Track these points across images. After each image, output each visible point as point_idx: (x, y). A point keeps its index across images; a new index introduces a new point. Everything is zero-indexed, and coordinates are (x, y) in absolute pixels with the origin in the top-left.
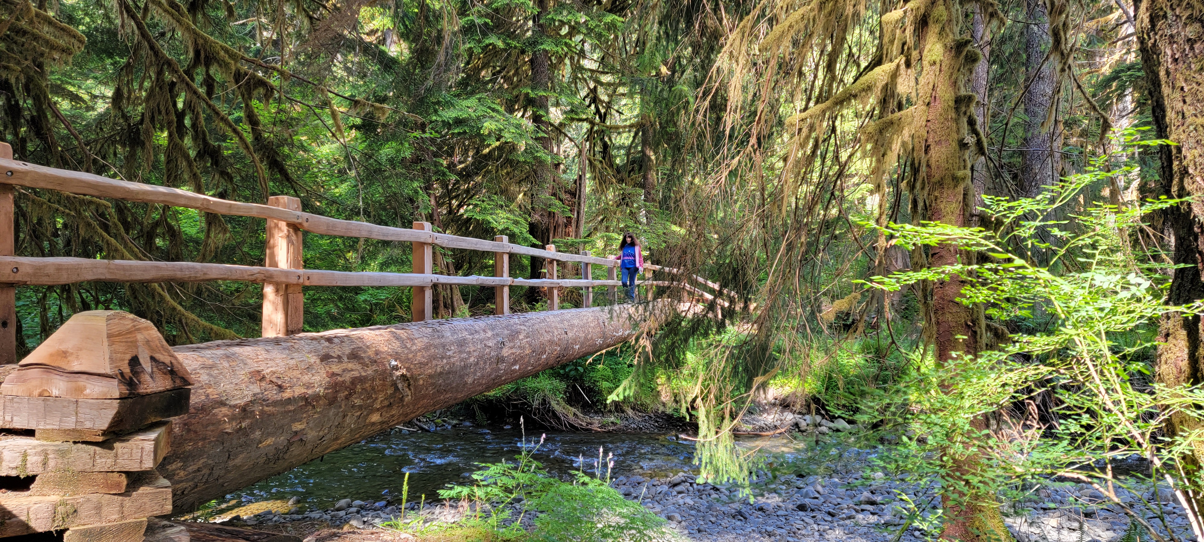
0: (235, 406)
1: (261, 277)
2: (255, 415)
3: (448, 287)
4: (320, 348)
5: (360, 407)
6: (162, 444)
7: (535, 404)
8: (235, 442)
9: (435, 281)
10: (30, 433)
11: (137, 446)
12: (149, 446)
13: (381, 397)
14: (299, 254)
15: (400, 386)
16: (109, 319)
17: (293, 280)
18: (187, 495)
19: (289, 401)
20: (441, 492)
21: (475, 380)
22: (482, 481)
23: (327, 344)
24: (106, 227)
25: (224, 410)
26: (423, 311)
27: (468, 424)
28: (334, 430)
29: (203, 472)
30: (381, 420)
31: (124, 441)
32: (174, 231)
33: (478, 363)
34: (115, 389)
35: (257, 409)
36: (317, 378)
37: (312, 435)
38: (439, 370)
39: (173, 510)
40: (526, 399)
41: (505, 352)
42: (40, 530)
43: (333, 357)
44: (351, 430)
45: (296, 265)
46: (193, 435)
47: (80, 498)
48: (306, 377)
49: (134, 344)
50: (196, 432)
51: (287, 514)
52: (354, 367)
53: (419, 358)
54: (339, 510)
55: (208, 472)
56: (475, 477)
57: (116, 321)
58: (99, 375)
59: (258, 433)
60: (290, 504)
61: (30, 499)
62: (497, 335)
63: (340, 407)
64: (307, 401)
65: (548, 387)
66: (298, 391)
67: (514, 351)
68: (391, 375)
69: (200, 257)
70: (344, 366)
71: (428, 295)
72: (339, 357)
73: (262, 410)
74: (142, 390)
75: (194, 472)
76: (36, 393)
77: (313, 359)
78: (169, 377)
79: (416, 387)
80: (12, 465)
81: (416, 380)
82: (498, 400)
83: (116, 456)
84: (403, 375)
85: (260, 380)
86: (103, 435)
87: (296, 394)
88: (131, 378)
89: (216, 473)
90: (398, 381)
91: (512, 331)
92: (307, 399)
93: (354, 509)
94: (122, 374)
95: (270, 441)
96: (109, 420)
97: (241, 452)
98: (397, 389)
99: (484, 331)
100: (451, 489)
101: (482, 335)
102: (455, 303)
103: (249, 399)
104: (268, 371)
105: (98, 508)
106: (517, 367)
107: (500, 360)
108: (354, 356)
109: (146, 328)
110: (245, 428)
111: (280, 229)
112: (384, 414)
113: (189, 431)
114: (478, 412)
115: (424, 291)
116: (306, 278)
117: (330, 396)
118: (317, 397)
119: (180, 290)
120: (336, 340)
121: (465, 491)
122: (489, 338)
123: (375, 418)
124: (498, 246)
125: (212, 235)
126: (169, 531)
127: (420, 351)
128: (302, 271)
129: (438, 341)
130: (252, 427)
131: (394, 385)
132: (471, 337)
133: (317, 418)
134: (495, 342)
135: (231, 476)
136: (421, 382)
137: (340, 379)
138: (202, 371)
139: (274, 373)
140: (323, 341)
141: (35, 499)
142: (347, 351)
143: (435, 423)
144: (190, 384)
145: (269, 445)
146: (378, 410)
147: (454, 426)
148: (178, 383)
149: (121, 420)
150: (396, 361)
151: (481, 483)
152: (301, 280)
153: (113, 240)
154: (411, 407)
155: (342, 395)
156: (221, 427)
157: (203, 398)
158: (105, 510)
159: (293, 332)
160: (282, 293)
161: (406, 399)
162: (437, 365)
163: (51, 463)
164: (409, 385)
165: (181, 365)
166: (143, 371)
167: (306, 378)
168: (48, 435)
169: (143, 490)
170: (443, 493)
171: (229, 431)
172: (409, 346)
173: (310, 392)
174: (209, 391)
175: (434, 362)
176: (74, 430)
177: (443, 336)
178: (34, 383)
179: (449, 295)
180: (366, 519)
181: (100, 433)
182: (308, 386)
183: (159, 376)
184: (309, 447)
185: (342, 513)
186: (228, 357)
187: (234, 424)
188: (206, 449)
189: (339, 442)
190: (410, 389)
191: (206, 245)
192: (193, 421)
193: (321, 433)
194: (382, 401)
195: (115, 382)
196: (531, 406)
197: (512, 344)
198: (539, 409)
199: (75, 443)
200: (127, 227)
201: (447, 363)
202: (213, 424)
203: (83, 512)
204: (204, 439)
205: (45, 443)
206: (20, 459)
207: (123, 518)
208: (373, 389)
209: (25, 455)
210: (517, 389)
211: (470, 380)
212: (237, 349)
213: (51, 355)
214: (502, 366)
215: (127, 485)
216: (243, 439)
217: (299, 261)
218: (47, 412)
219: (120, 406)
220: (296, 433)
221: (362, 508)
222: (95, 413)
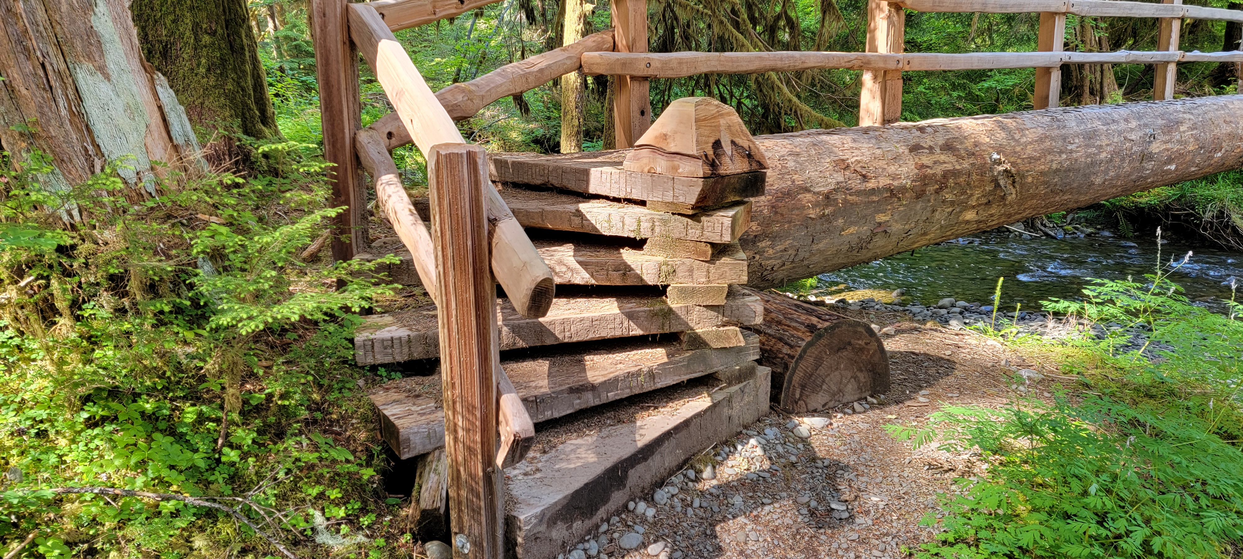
0: (819, 193)
1: (857, 63)
2: (838, 203)
3: (1098, 68)
4: (911, 137)
5: (952, 203)
6: (740, 222)
7: (1208, 216)
8: (818, 227)
9: (1066, 59)
10: (643, 203)
11: (718, 220)
12: (727, 222)
13: (977, 193)
14: (899, 36)
15: (1002, 182)
16: (697, 105)
17: (892, 65)
18: (776, 271)
19: (873, 191)
20: (1045, 303)
21: (1105, 180)
22: (1094, 297)
23: (918, 133)
24: (737, 25)
25: (808, 196)
26: (1047, 97)
27: (1106, 233)
28: (921, 224)
29: (789, 252)
30: (977, 218)
31: (708, 216)
32: (793, 23)
33: (1111, 160)
34: (699, 169)
35: (840, 197)
36: (905, 169)
37: (896, 228)
38: (1054, 166)
39: (748, 281)
40: (1193, 209)
41: (1155, 147)
42: (650, 283)
43: (924, 148)
44: (942, 227)
45: (894, 47)
46: (779, 217)
47: (677, 261)
48: (893, 167)
49: (717, 128)
50: (782, 215)
51: (890, 304)
52: (947, 160)
53: (1029, 150)
54: (940, 308)
55: (794, 253)
56: (1086, 292)
57: (703, 107)
58: (689, 156)
59: (841, 221)
60: (893, 296)
61: (643, 257)
62: (1146, 125)
63: (929, 201)
64: (893, 193)
65: (1230, 195)
66: (883, 182)
67: (1169, 146)
68: (991, 170)
69: (816, 47)
70: (936, 157)
71: (1056, 78)
72: (931, 148)
73: (845, 199)
74: (722, 172)
75: (781, 251)
76: (646, 170)
77: (903, 149)
78: (746, 160)
79: (1022, 185)
80: (631, 229)
81: (1023, 177)
82: (1152, 208)
83: (703, 228)
84: (1006, 171)
85: (844, 169)
86: (692, 209)
87: (881, 185)
88: (713, 160)
89: (801, 254)
90: (1000, 177)
91: (1170, 121)
92: (892, 191)
93: (957, 310)
94: (706, 156)
95: (853, 230)
96: (696, 196)
97: (825, 238)
98: (998, 185)
99: (1126, 120)
100: (1057, 302)
101: (1123, 126)
102: (1106, 89)
103: (833, 187)
104: (853, 160)
105: (691, 271)
106: (1173, 167)
107: (1146, 157)
108: (948, 147)
109: (729, 114)
110: (828, 215)
111: (881, 10)
112: (981, 212)
113: (776, 213)
114: (1122, 222)
115: (1050, 73)
116: (906, 63)
117: (917, 189)
118: (903, 189)
119: (796, 82)
120: (929, 130)
121: (1074, 307)
122: (1132, 130)
123: (970, 215)
124: (1166, 9)
125: (826, 24)
126: (747, 299)
127: (1031, 143)
128: (902, 55)
129: (1058, 131)
130: (834, 214)
131: (995, 181)
132: (1105, 128)
133: (903, 211)
134: (1140, 134)
135: (815, 259)
136: (1030, 179)
137: (929, 171)
138: (789, 158)
139: (859, 162)
140: (914, 130)
141: (647, 257)
142: (941, 141)
143: (1064, 230)
144: (765, 168)
145: (852, 234)
146: (974, 207)
147: (1089, 235)
148: (755, 166)
149: (705, 197)
150: (998, 154)
151: (1094, 300)
152: (900, 65)
153: (740, 36)
154: (1016, 207)
155: (931, 189)
156: (805, 212)
157: (789, 183)
158: (696, 273)
159: (889, 122)
160: (880, 79)
161: (1009, 198)
162: (1052, 161)
163: (657, 229)
164: (1014, 182)
165: (758, 149)
166: (724, 153)
167: (892, 169)
168: (656, 206)
169: (725, 260)
170: (1049, 305)
171: (813, 216)
172: (1017, 136)
173: (896, 183)
174: (795, 177)
175: (1049, 157)
176: (672, 203)
177: (1065, 127)
178: (645, 161)
179: (1099, 78)
180: (967, 321)
181: (690, 207)
182: (894, 177)
183: (737, 159)
184: (894, 239)
185: (943, 311)
186: (815, 145)
187: (818, 210)
188: (792, 232)
189: (928, 237)
190: (1014, 187)
191: (821, 35)
192: (780, 204)
193: (907, 227)
194: (978, 199)
195: (700, 163)
196: (1200, 219)
197: (1167, 138)
198: (1212, 223)
199: (673, 214)
200: (754, 21)
201: (1067, 159)
202: (798, 209)
203: (680, 273)
204: (790, 222)
205: (653, 212)
206: (636, 224)
207: (709, 282)
208: (968, 184)
209: (639, 221)
210: (1182, 196)
211: (1098, 181)
212: (824, 137)
213: (656, 137)
214: (1150, 165)
215: (713, 254)
216: (826, 225)
217: (899, 45)
218: (653, 188)
219: (704, 185)
220: (880, 224)
221: (966, 309)
222: (686, 189)
